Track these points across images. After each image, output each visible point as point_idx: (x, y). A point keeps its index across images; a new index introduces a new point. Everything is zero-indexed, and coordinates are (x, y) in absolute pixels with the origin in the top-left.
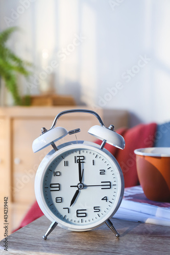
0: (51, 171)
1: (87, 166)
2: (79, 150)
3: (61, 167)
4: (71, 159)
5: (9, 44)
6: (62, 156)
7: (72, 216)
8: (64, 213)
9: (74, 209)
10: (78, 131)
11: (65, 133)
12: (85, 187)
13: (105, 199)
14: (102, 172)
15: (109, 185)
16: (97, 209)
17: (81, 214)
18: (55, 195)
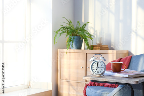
0: (93, 64)
1: (99, 64)
2: (98, 61)
3: (94, 64)
4: (96, 63)
5: (86, 28)
6: (95, 62)
7: (96, 72)
8: (95, 72)
9: (96, 71)
10: (98, 58)
11: (95, 58)
12: (98, 67)
13: (102, 70)
14: (102, 65)
15: (102, 67)
16: (100, 71)
17: (98, 72)
18: (93, 69)
